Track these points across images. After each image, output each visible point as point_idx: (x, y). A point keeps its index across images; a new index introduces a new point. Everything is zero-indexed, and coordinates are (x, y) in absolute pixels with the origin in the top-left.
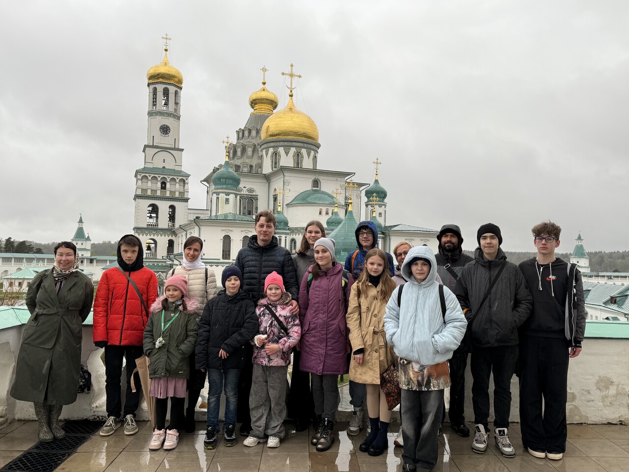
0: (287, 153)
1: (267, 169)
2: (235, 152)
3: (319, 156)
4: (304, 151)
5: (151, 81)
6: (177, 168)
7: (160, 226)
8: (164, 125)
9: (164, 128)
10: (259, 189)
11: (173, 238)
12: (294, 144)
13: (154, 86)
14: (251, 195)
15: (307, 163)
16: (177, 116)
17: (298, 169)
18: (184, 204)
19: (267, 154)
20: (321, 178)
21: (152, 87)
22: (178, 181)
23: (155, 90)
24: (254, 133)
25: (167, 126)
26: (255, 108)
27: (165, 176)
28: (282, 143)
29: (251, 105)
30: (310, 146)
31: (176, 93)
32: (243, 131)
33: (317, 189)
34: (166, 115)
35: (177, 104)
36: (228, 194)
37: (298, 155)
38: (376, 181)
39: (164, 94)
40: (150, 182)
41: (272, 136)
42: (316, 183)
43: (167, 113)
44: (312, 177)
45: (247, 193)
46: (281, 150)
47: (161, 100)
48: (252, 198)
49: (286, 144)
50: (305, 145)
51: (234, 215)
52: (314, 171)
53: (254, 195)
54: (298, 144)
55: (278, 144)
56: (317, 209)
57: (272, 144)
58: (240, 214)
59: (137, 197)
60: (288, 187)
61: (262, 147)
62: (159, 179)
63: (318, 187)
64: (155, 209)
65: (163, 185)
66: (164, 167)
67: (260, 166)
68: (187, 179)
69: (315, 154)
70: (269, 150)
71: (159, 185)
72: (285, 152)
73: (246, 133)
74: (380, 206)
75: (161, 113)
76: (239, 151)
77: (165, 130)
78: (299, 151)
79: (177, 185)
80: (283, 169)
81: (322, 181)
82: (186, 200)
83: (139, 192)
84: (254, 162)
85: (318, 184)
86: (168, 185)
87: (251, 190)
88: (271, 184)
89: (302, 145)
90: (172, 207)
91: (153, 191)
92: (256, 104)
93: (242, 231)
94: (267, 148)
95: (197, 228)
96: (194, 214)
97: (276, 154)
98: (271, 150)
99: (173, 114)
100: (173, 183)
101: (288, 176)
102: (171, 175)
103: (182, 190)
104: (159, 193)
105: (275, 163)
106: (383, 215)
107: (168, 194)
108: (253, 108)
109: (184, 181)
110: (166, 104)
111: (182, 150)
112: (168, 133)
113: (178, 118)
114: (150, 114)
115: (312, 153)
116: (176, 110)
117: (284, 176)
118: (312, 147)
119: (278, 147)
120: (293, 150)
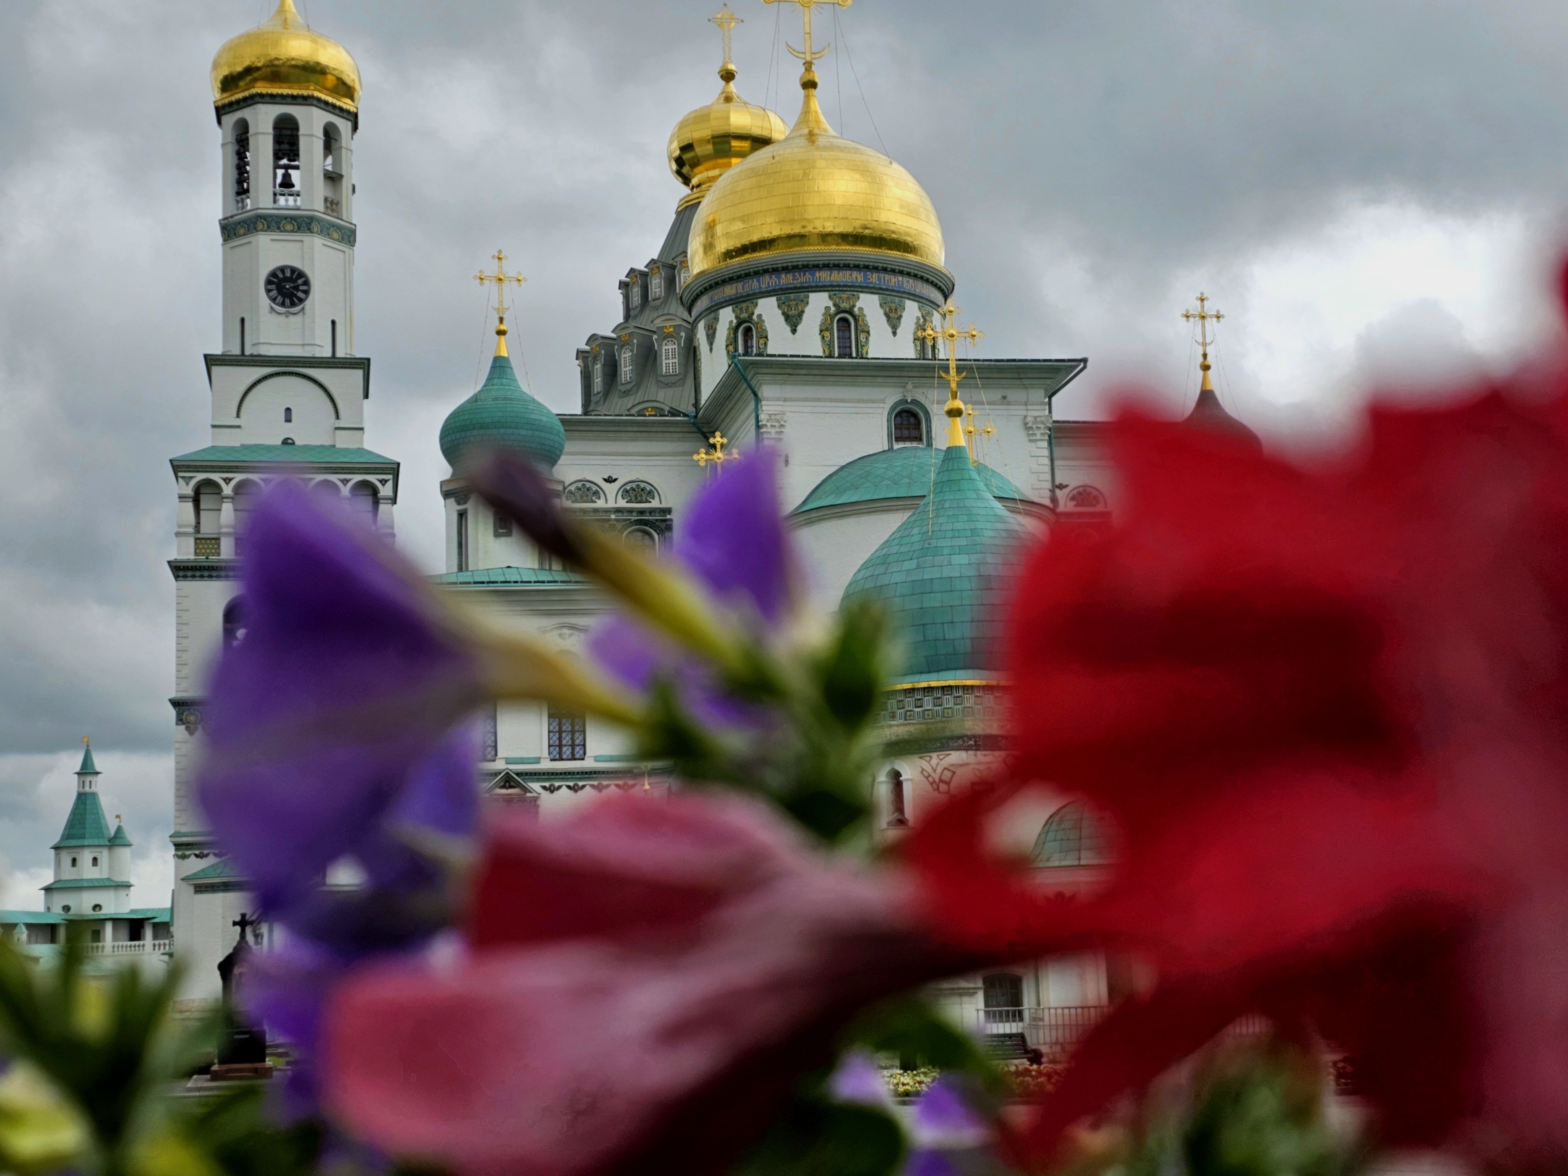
0: (793, 321)
4: (870, 304)
5: (227, 97)
6: (344, 441)
8: (282, 269)
9: (286, 279)
10: (668, 479)
12: (824, 276)
13: (238, 115)
14: (642, 512)
15: (889, 343)
16: (342, 229)
19: (711, 338)
20: (930, 398)
21: (231, 118)
22: (346, 491)
23: (243, 129)
25: (293, 270)
28: (768, 281)
30: (894, 281)
31: (330, 137)
32: (643, 275)
34: (289, 227)
35: (333, 178)
37: (843, 321)
38: (1207, 397)
39: (277, 142)
40: (226, 507)
42: (908, 421)
43: (295, 219)
45: (622, 503)
46: (768, 310)
47: (270, 170)
48: (646, 524)
49: (786, 280)
50: (874, 278)
51: (522, 571)
53: (652, 511)
54: (837, 277)
55: (754, 285)
57: (729, 291)
59: (182, 571)
60: (780, 447)
61: (695, 308)
63: (919, 439)
66: (287, 442)
68: (384, 482)
69: (927, 315)
70: (716, 319)
72: (787, 317)
73: (657, 286)
75: (273, 223)
77: (288, 288)
78: (844, 305)
80: (755, 373)
81: (934, 411)
83: (186, 552)
85: (916, 421)
87: (636, 491)
89: (857, 277)
94: (714, 309)
97: (746, 330)
98: (727, 316)
99: (319, 220)
101: (776, 397)
102: (318, 471)
109: (375, 492)
110: (290, 183)
111: (365, 364)
112: (301, 301)
113: (348, 236)
114: (231, 228)
115: (911, 311)
116: (332, 205)
117: (757, 399)
118: (909, 284)
119: (752, 298)
120: (819, 304)
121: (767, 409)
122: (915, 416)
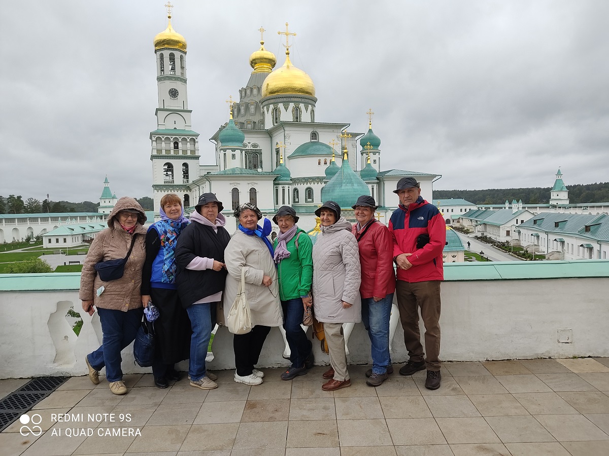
0: (286, 109)
1: (269, 124)
2: (239, 110)
3: (316, 109)
4: (302, 106)
5: (157, 48)
6: (187, 129)
7: (176, 183)
8: (172, 89)
9: (173, 91)
10: (262, 143)
11: (188, 193)
12: (293, 99)
13: (161, 52)
14: (256, 150)
15: (305, 117)
16: (184, 79)
17: (297, 123)
18: (196, 161)
19: (268, 111)
20: (319, 131)
21: (159, 53)
22: (188, 140)
23: (162, 55)
24: (255, 91)
25: (175, 89)
26: (255, 68)
27: (177, 137)
28: (281, 100)
29: (251, 65)
30: (307, 100)
31: (181, 57)
32: (245, 89)
33: (315, 141)
34: (174, 79)
35: (182, 68)
36: (234, 150)
37: (297, 110)
38: (370, 131)
39: (170, 59)
40: (163, 143)
41: (271, 93)
42: (314, 135)
43: (174, 77)
44: (310, 130)
45: (252, 148)
46: (281, 106)
47: (168, 66)
48: (257, 152)
49: (285, 100)
50: (303, 100)
51: (241, 169)
52: (312, 125)
53: (258, 150)
54: (296, 100)
55: (278, 100)
56: (316, 160)
57: (272, 101)
58: (246, 168)
59: (153, 157)
60: (289, 141)
61: (264, 104)
62: (172, 140)
63: (316, 139)
64: (170, 167)
65: (176, 145)
66: (175, 128)
67: (262, 122)
68: (196, 138)
69: (313, 108)
70: (269, 107)
71: (172, 145)
73: (248, 92)
74: (374, 154)
75: (169, 78)
76: (242, 109)
77: (174, 93)
78: (297, 106)
79: (188, 144)
80: (284, 125)
81: (319, 133)
82: (197, 158)
83: (155, 153)
84: (256, 119)
85: (316, 136)
86: (180, 145)
87: (255, 145)
88: (273, 138)
89: (300, 100)
90: (185, 165)
91: (168, 151)
92: (256, 63)
93: (249, 184)
94: (268, 105)
95: (207, 183)
96: (205, 170)
97: (276, 110)
98: (272, 107)
99: (180, 78)
100: (184, 142)
101: (288, 130)
102: (183, 135)
103: (193, 149)
104: (172, 153)
105: (276, 118)
106: (377, 161)
107: (181, 153)
108: (253, 67)
109: (194, 140)
110: (173, 69)
111: (191, 111)
112: (177, 96)
113: (185, 81)
114: (159, 79)
115: (310, 107)
116: (182, 74)
117: (284, 131)
118: (310, 101)
119: (277, 103)
120: (292, 105)
122: (316, 134)
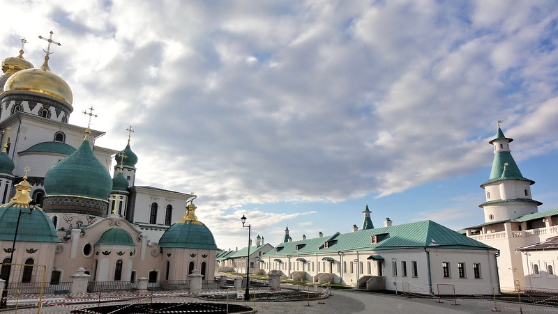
0: (32, 108)
4: (52, 109)
12: (42, 100)
19: (7, 107)
20: (67, 132)
26: (7, 73)
28: (28, 98)
29: (3, 69)
30: (60, 105)
33: (60, 142)
37: (45, 111)
41: (16, 89)
42: (60, 137)
44: (57, 129)
46: (25, 104)
49: (32, 98)
50: (55, 104)
54: (46, 101)
55: (23, 97)
56: (56, 158)
57: (15, 97)
60: (24, 135)
63: (62, 141)
69: (66, 115)
70: (10, 103)
72: (30, 107)
74: (129, 170)
78: (46, 108)
80: (21, 116)
81: (67, 136)
85: (62, 138)
92: (8, 68)
94: (9, 101)
97: (17, 107)
98: (13, 103)
101: (26, 124)
108: (5, 71)
115: (62, 113)
117: (20, 123)
118: (63, 107)
119: (22, 100)
120: (39, 106)
121: (22, 125)
122: (62, 136)
